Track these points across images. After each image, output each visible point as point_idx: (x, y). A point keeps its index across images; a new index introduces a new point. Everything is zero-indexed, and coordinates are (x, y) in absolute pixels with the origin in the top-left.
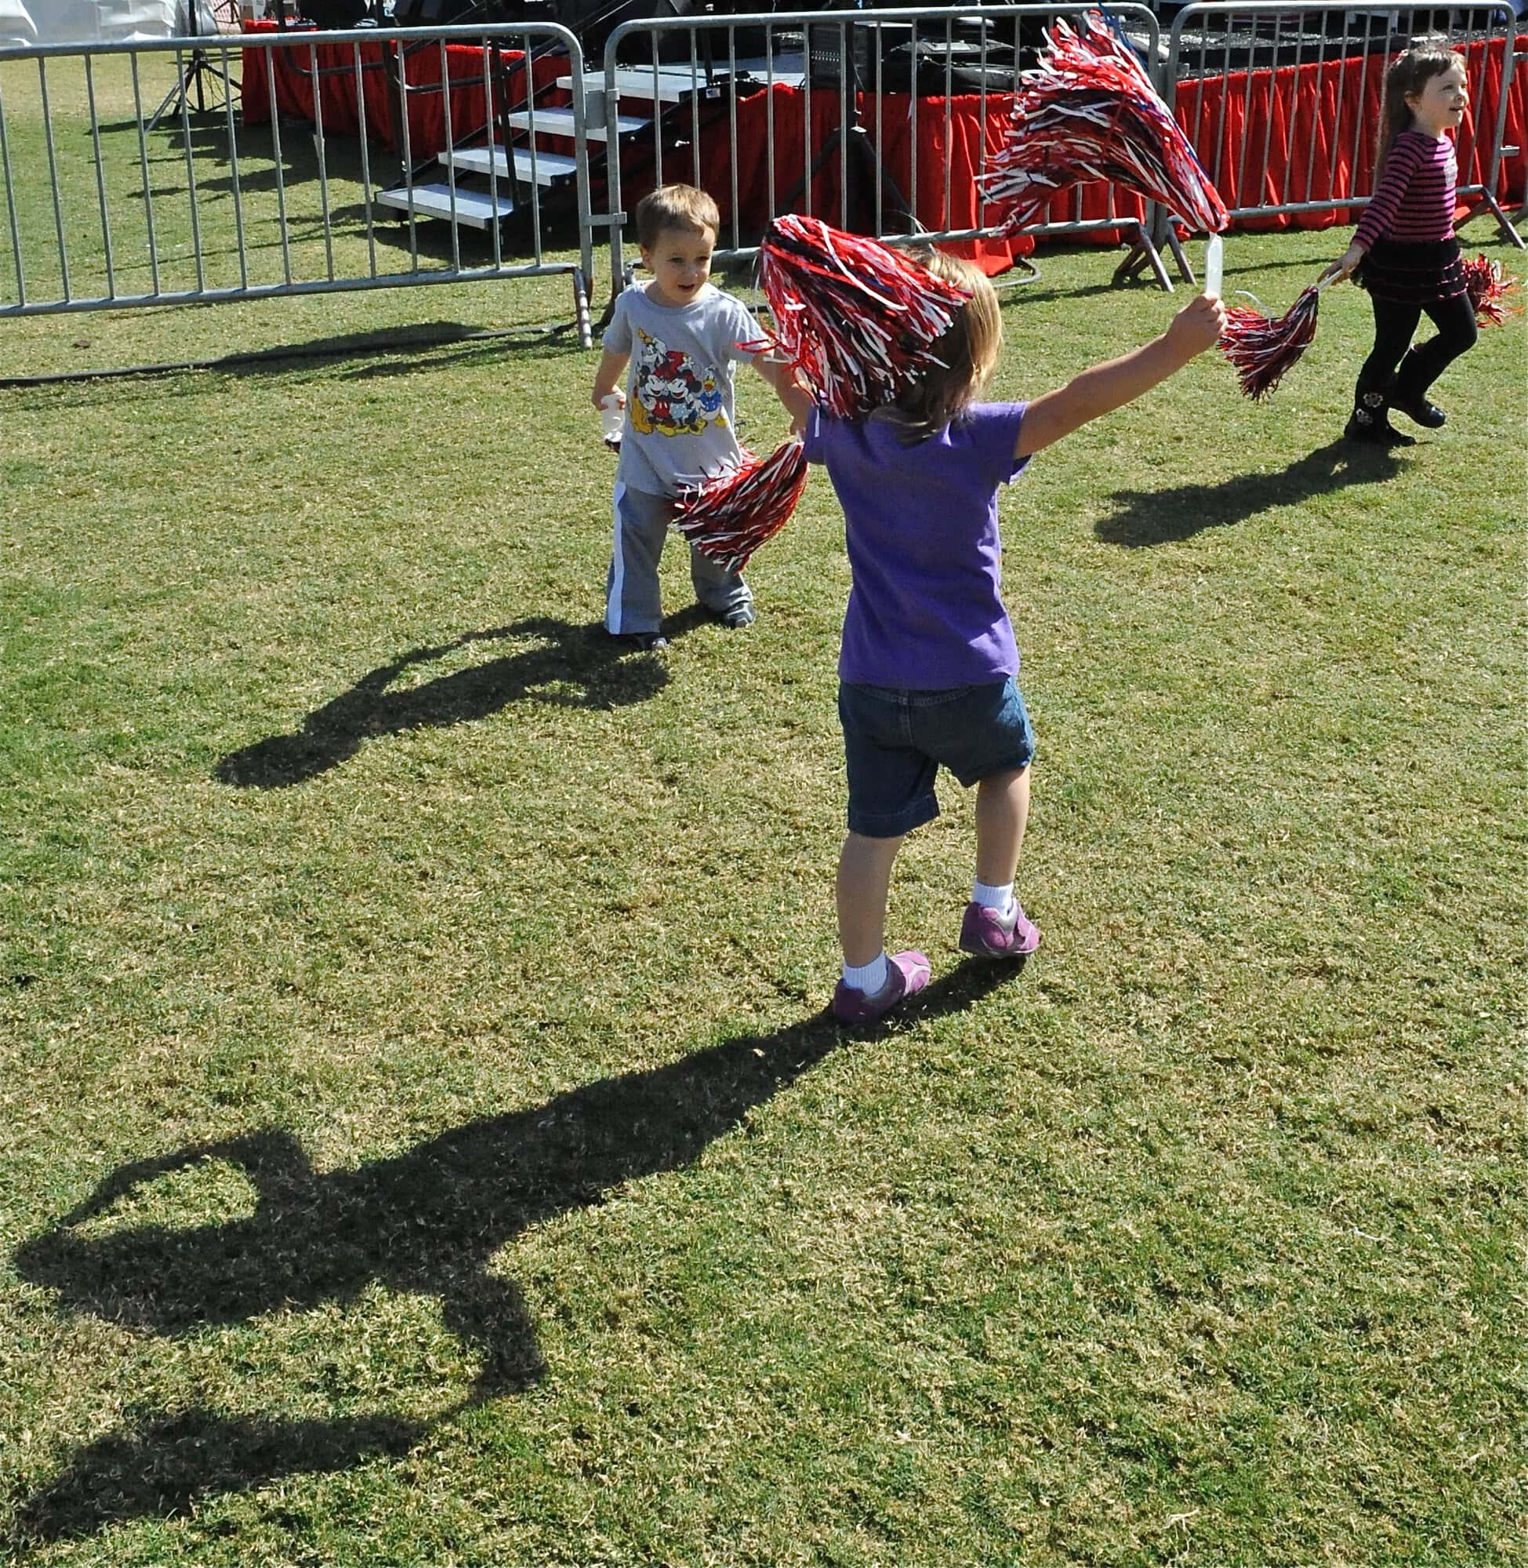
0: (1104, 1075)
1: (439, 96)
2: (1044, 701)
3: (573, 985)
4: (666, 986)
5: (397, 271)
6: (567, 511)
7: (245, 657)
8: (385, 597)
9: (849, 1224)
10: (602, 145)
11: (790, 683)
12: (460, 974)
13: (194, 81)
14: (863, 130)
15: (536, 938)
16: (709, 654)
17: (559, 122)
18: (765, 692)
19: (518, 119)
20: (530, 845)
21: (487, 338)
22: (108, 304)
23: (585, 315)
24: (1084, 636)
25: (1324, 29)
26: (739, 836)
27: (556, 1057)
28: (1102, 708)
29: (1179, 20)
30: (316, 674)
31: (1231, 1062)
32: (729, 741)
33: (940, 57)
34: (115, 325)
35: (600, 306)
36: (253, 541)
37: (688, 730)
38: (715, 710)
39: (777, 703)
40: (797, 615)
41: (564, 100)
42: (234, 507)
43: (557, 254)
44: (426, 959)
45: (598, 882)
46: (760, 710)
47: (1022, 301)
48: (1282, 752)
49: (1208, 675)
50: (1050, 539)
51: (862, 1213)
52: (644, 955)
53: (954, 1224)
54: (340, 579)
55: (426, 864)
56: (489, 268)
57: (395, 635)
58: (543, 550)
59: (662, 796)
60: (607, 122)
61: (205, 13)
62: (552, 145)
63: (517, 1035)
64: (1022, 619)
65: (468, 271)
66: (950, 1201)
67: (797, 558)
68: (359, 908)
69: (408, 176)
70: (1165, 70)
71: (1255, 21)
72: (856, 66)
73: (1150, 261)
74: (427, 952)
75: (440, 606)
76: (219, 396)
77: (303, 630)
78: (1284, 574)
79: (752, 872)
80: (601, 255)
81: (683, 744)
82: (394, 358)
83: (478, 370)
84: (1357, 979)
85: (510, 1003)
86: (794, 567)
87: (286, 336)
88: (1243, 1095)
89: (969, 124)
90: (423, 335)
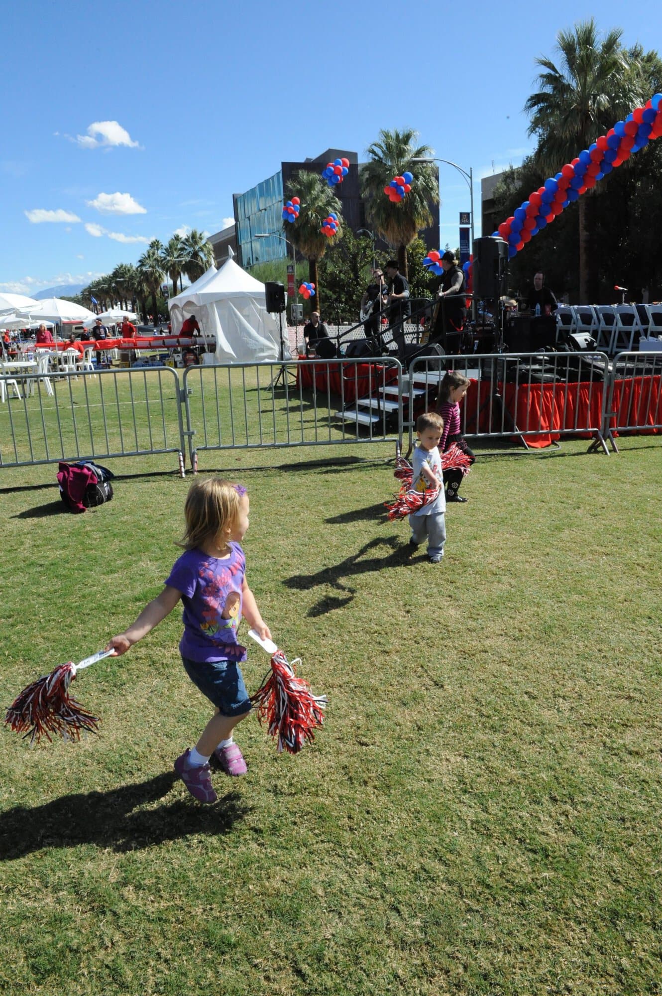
0: (543, 724)
2: (540, 595)
3: (367, 675)
4: (398, 679)
5: (338, 439)
8: (322, 545)
9: (448, 763)
10: (408, 398)
11: (452, 582)
12: (332, 668)
13: (282, 375)
14: (498, 395)
15: (357, 659)
17: (394, 390)
18: (444, 585)
19: (380, 389)
20: (359, 629)
21: (366, 462)
22: (246, 447)
23: (399, 456)
24: (558, 574)
26: (429, 632)
27: (359, 698)
28: (561, 599)
29: (616, 358)
30: (298, 569)
31: (589, 725)
32: (429, 600)
33: (528, 370)
34: (249, 453)
37: (416, 596)
38: (426, 590)
39: (447, 589)
41: (395, 383)
43: (391, 435)
44: (321, 662)
45: (379, 643)
46: (441, 591)
47: (553, 457)
50: (551, 540)
51: (452, 760)
52: (391, 668)
53: (483, 767)
54: (309, 539)
55: (325, 632)
56: (367, 439)
59: (405, 617)
60: (409, 391)
61: (287, 352)
62: (391, 398)
63: (347, 689)
65: (363, 440)
66: (483, 760)
67: (461, 541)
68: (303, 644)
69: (344, 407)
70: (611, 376)
72: (498, 373)
73: (602, 444)
74: (322, 660)
75: (340, 549)
76: (278, 478)
77: (296, 554)
79: (431, 644)
80: (406, 436)
81: (414, 600)
82: (335, 468)
83: (362, 473)
84: (641, 702)
85: (346, 679)
86: (459, 544)
87: (302, 459)
88: (592, 737)
89: (538, 394)
90: (346, 461)
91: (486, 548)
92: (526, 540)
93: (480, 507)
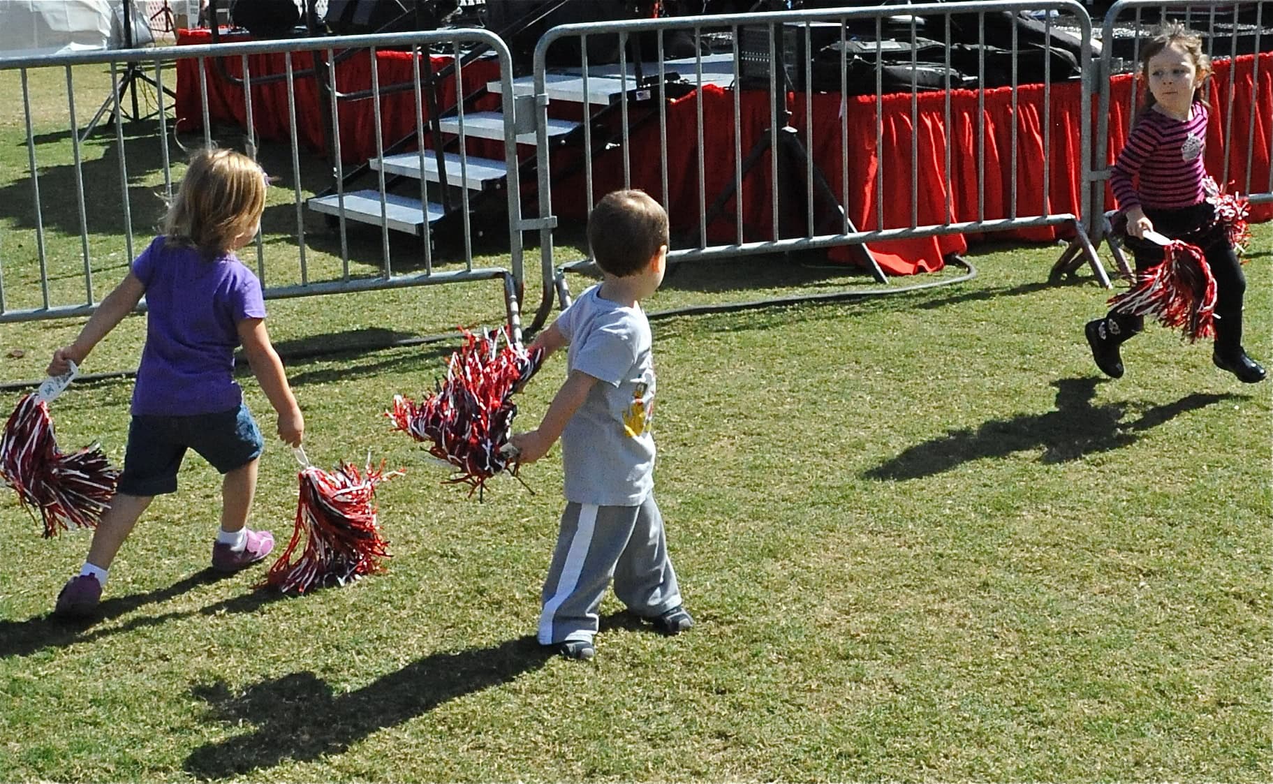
1: (370, 103)
2: (983, 710)
5: (329, 277)
6: (498, 519)
7: (176, 669)
10: (532, 148)
11: (723, 693)
13: (128, 90)
14: (793, 130)
16: (641, 664)
17: (489, 126)
18: (698, 702)
19: (448, 125)
21: (418, 344)
22: (42, 315)
23: (516, 320)
24: (1023, 641)
25: (1259, 21)
28: (1042, 717)
29: (1111, 15)
32: (661, 753)
33: (870, 56)
34: (49, 334)
35: (532, 311)
36: (183, 552)
37: (620, 742)
38: (647, 720)
39: (710, 714)
40: (730, 623)
41: (494, 105)
42: (165, 517)
43: (488, 259)
46: (693, 721)
47: (958, 300)
48: (1228, 761)
49: (1151, 682)
50: (987, 542)
56: (420, 273)
57: (325, 646)
58: (474, 558)
60: (536, 126)
61: (140, 22)
62: (482, 149)
64: (959, 625)
65: (399, 277)
69: (340, 183)
70: (1099, 64)
71: (1188, 13)
72: (786, 66)
73: (1087, 257)
75: (370, 617)
77: (233, 642)
78: (1226, 576)
80: (532, 258)
81: (615, 757)
82: (325, 365)
83: (409, 376)
89: (900, 123)
90: (355, 342)
91: (806, 582)
92: (918, 549)
93: (774, 458)
